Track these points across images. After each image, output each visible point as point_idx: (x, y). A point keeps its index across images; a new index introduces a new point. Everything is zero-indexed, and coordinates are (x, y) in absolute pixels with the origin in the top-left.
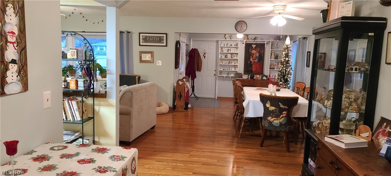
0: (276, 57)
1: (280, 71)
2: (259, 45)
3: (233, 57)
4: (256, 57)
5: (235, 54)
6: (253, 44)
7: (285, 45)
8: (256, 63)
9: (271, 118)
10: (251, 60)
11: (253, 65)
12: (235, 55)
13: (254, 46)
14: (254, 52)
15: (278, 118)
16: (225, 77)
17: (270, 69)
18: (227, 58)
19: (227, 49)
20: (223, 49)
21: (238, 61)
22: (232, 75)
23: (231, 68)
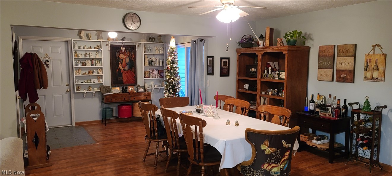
0: (150, 63)
1: (168, 81)
2: (128, 48)
3: (94, 64)
4: (126, 63)
5: (97, 59)
6: (121, 46)
7: (170, 48)
8: (127, 71)
9: (267, 165)
10: (120, 67)
11: (123, 74)
12: (96, 61)
13: (123, 49)
14: (122, 56)
15: (279, 164)
16: (85, 93)
17: (145, 77)
18: (85, 65)
19: (84, 53)
20: (78, 53)
21: (102, 70)
22: (96, 90)
23: (93, 80)
